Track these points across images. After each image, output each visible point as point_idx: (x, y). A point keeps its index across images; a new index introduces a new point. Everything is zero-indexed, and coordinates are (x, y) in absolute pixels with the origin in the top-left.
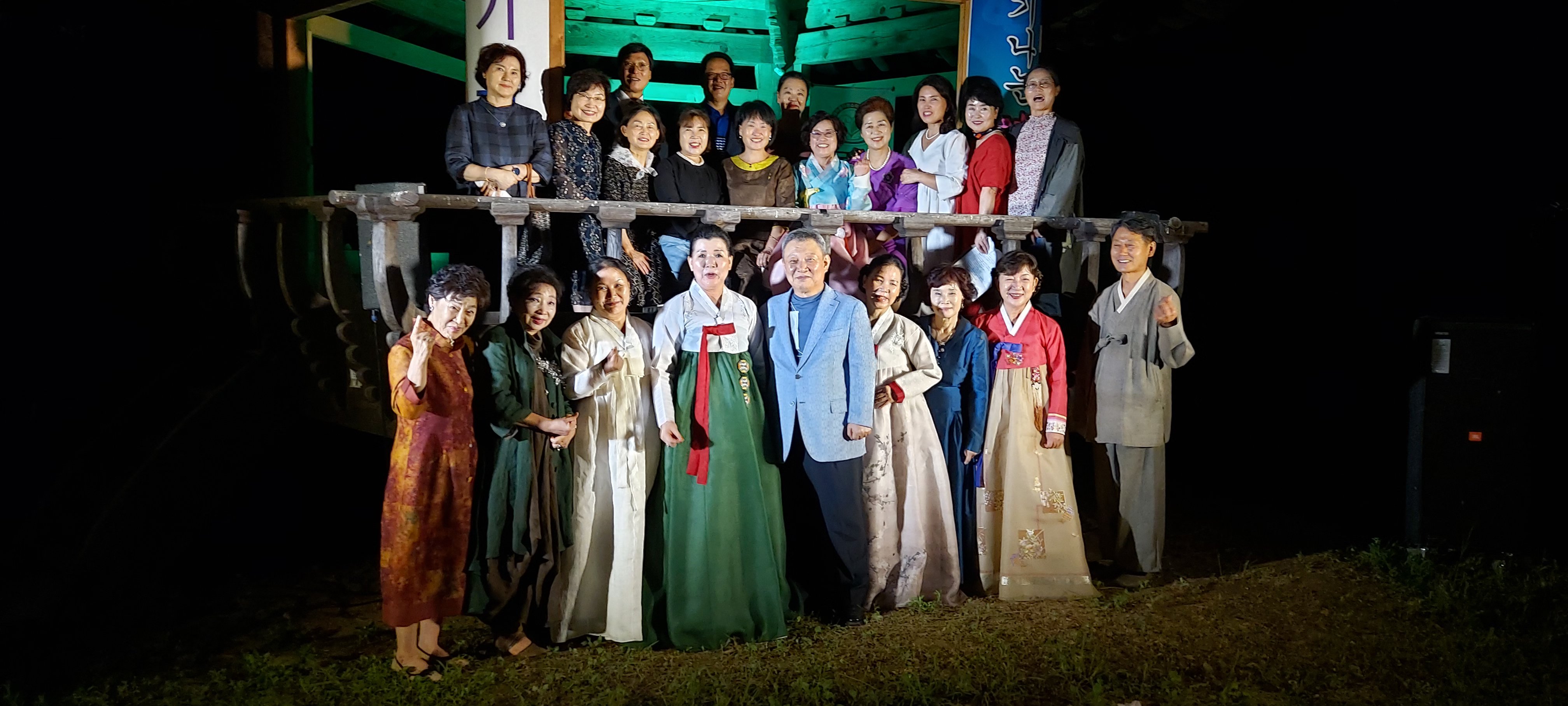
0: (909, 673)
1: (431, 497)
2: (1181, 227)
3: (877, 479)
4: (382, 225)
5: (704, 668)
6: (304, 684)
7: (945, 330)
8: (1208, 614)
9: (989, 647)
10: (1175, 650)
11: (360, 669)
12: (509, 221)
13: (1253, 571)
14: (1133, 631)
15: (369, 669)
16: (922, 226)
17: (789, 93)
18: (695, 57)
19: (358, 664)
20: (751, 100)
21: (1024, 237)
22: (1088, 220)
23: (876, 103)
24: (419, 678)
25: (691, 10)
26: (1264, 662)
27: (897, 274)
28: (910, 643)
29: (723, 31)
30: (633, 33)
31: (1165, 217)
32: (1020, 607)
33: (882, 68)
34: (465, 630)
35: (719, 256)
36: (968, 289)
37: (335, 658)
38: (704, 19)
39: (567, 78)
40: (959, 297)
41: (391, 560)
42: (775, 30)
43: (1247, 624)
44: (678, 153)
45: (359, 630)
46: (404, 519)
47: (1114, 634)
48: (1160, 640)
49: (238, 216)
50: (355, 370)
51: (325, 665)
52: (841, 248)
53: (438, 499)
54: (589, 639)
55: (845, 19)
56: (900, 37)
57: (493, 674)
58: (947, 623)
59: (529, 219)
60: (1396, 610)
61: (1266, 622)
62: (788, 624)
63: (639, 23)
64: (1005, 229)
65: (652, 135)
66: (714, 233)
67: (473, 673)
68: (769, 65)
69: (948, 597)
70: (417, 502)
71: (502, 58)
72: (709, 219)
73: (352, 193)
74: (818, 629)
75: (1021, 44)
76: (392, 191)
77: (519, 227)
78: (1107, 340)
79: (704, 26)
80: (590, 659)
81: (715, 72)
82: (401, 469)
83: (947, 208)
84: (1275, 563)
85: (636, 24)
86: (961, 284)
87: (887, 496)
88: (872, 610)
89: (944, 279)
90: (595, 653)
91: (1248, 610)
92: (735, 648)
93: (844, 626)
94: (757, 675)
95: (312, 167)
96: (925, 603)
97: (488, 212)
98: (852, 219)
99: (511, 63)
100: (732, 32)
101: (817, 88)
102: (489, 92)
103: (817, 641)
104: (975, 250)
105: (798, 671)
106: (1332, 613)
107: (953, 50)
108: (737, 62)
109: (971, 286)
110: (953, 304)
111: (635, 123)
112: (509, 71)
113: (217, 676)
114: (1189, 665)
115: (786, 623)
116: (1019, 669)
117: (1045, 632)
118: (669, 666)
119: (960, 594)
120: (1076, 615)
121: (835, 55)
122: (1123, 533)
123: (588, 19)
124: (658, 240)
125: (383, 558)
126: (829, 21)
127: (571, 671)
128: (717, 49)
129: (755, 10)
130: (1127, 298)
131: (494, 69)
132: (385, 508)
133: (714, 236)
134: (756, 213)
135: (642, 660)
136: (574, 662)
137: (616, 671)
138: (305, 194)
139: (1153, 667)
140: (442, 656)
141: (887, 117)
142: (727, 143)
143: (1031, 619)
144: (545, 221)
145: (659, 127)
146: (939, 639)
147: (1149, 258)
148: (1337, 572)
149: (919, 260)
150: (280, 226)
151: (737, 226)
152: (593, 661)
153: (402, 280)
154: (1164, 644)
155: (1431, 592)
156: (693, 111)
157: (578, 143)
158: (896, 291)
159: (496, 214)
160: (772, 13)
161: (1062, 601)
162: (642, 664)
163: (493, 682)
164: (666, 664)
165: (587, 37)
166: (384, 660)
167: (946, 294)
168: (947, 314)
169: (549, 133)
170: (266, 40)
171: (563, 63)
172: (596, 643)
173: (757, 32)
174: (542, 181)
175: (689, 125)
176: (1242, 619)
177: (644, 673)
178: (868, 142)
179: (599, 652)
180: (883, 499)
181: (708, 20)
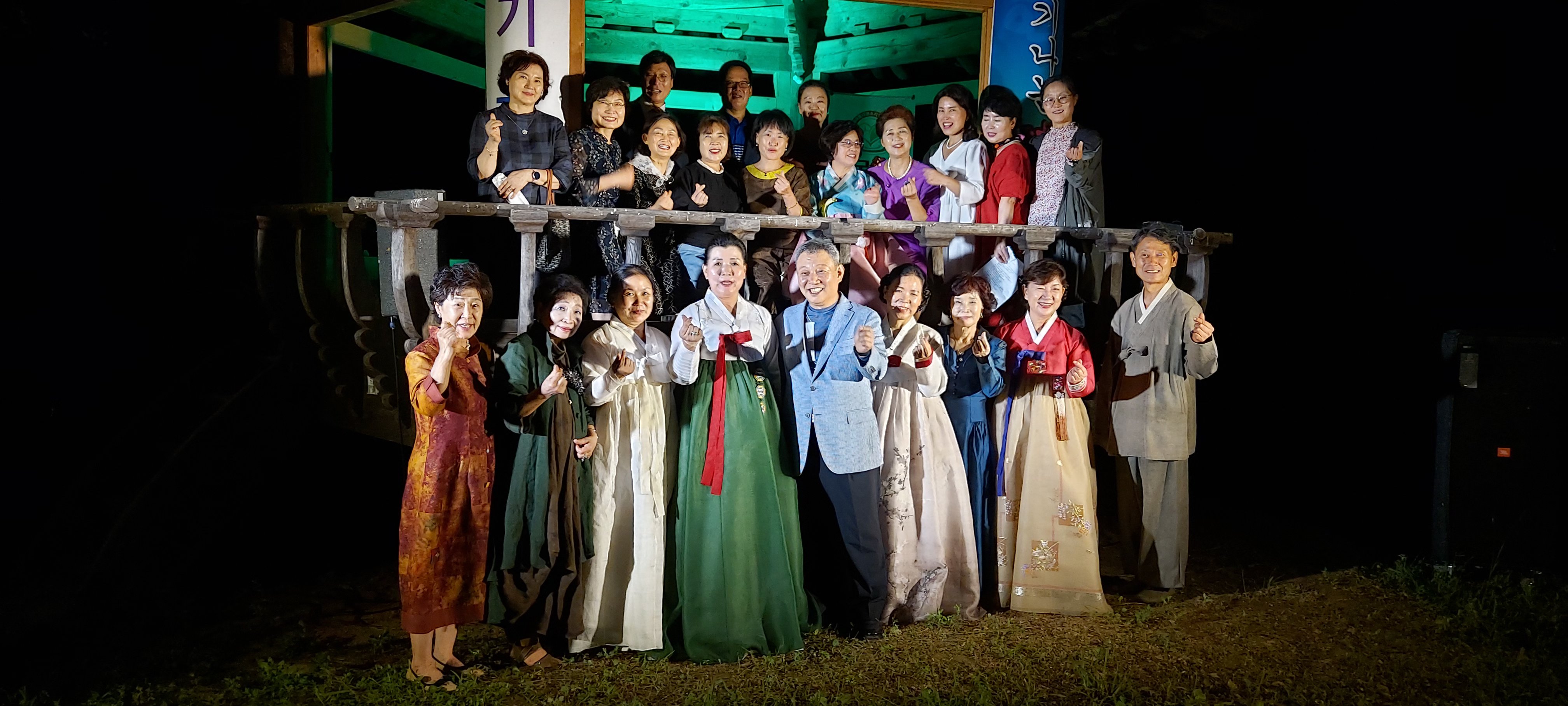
0: (929, 688)
1: (449, 504)
2: (1206, 238)
3: (895, 493)
4: (401, 231)
5: (721, 681)
6: (319, 693)
7: (964, 340)
8: (1232, 631)
9: (1010, 663)
10: (1199, 668)
11: (375, 678)
12: (528, 228)
13: (1278, 587)
14: (1157, 649)
15: (384, 679)
16: (943, 235)
17: (809, 102)
18: (714, 65)
19: (373, 673)
20: (771, 108)
21: (1046, 247)
22: (1111, 230)
23: (897, 111)
24: (434, 688)
25: (710, 18)
26: (1290, 681)
27: (917, 284)
28: (930, 658)
29: (741, 38)
30: (652, 40)
31: (1189, 228)
32: (1041, 623)
33: (901, 75)
34: (480, 640)
35: (735, 264)
36: (988, 300)
37: (348, 666)
38: (722, 27)
39: (586, 86)
40: (979, 306)
41: (410, 568)
42: (794, 38)
43: (1272, 641)
44: (699, 161)
45: (374, 639)
46: (423, 527)
47: (1137, 651)
48: (1184, 657)
49: (256, 223)
50: (371, 377)
51: (340, 673)
52: (862, 258)
53: (457, 505)
54: (605, 650)
55: (864, 27)
56: (920, 45)
57: (508, 684)
58: (967, 638)
59: (548, 226)
60: (1424, 629)
61: (1292, 640)
62: (804, 637)
63: (658, 30)
64: (1027, 239)
65: (673, 142)
66: (731, 241)
67: (488, 684)
68: (788, 73)
69: (967, 611)
70: (436, 510)
71: (526, 67)
72: (727, 227)
73: (372, 199)
74: (836, 643)
75: (1043, 52)
76: (412, 198)
77: (538, 234)
78: (1128, 352)
79: (723, 34)
80: (606, 670)
81: (734, 80)
82: (419, 477)
83: (968, 216)
84: (1299, 579)
85: (654, 31)
86: (981, 293)
87: (906, 510)
88: (890, 623)
89: (965, 288)
90: (610, 664)
91: (1274, 628)
92: (751, 661)
93: (862, 640)
94: (775, 688)
95: (331, 173)
96: (944, 617)
97: (507, 219)
98: (872, 228)
99: (534, 71)
100: (750, 40)
101: (835, 97)
102: (512, 99)
103: (835, 654)
104: (995, 260)
105: (816, 686)
106: (1359, 631)
107: (974, 60)
108: (755, 70)
109: (991, 296)
110: (973, 313)
111: (656, 130)
112: (532, 80)
113: (232, 683)
114: (1213, 684)
115: (802, 636)
116: (1040, 686)
117: (1067, 648)
118: (686, 679)
119: (979, 609)
120: (1098, 631)
121: (853, 64)
122: (1146, 547)
123: (607, 27)
124: (677, 248)
125: (401, 565)
126: (848, 29)
127: (587, 682)
128: (736, 57)
129: (774, 18)
130: (1148, 308)
131: (518, 76)
132: (403, 516)
133: (730, 244)
134: (776, 222)
135: (658, 672)
136: (590, 673)
137: (632, 683)
138: (324, 200)
139: (1176, 685)
140: (456, 666)
141: (908, 125)
142: (744, 153)
143: (1052, 635)
144: (565, 226)
145: (679, 135)
146: (959, 654)
147: (1172, 268)
148: (1363, 589)
149: (939, 270)
150: (300, 232)
151: (757, 235)
152: (609, 673)
153: (421, 287)
154: (1188, 661)
155: (1459, 611)
156: (712, 118)
157: (599, 152)
158: (917, 300)
159: (515, 221)
160: (791, 21)
161: (1084, 616)
162: (658, 676)
163: (508, 693)
164: (682, 676)
165: (605, 44)
166: (399, 670)
167: (966, 303)
168: (968, 322)
169: (569, 140)
170: (288, 47)
171: (583, 70)
172: (612, 654)
173: (776, 40)
174: (562, 187)
175: (709, 131)
176: (1267, 636)
177: (660, 685)
178: (889, 149)
179: (615, 664)
180: (901, 514)
181: (727, 27)
